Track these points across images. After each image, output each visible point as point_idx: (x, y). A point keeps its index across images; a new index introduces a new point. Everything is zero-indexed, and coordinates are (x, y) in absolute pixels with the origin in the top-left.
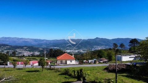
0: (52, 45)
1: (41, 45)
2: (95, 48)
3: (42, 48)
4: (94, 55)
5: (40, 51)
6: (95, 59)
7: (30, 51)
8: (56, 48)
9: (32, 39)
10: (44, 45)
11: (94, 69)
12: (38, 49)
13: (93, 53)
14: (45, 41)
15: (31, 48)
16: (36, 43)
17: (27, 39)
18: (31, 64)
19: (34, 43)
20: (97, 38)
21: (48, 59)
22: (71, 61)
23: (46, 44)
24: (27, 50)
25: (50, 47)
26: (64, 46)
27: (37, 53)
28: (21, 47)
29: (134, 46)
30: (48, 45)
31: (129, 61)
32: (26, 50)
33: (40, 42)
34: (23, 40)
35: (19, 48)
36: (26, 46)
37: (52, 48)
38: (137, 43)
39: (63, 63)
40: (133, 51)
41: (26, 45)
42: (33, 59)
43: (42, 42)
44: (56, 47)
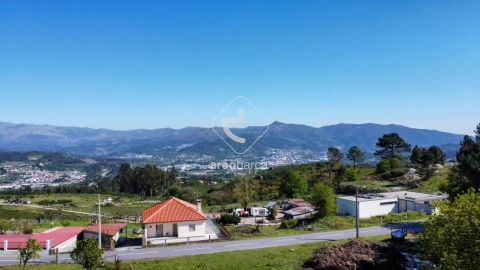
0: (128, 147)
1: (91, 147)
2: (271, 155)
3: (93, 158)
4: (267, 185)
5: (86, 169)
6: (271, 204)
7: (51, 169)
8: (141, 156)
9: (57, 128)
10: (102, 146)
11: (271, 262)
12: (80, 162)
13: (264, 179)
14: (104, 136)
15: (56, 159)
16: (74, 141)
17: (42, 126)
18: (48, 247)
19: (65, 142)
20: (276, 123)
21: (114, 200)
22: (193, 227)
23: (108, 144)
24: (41, 164)
25: (123, 154)
26: (169, 149)
27: (76, 176)
28: (20, 157)
29: (393, 156)
30: (116, 146)
31: (379, 217)
32: (36, 165)
33: (87, 138)
34: (28, 132)
35: (11, 161)
36: (37, 153)
37: (129, 156)
38: (399, 146)
39: (164, 234)
40: (388, 172)
41: (35, 149)
42: (60, 202)
43: (93, 138)
44: (140, 153)
